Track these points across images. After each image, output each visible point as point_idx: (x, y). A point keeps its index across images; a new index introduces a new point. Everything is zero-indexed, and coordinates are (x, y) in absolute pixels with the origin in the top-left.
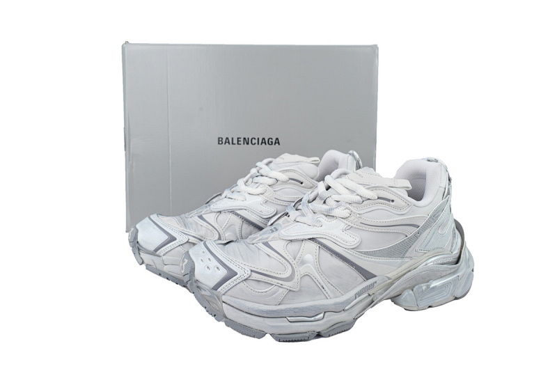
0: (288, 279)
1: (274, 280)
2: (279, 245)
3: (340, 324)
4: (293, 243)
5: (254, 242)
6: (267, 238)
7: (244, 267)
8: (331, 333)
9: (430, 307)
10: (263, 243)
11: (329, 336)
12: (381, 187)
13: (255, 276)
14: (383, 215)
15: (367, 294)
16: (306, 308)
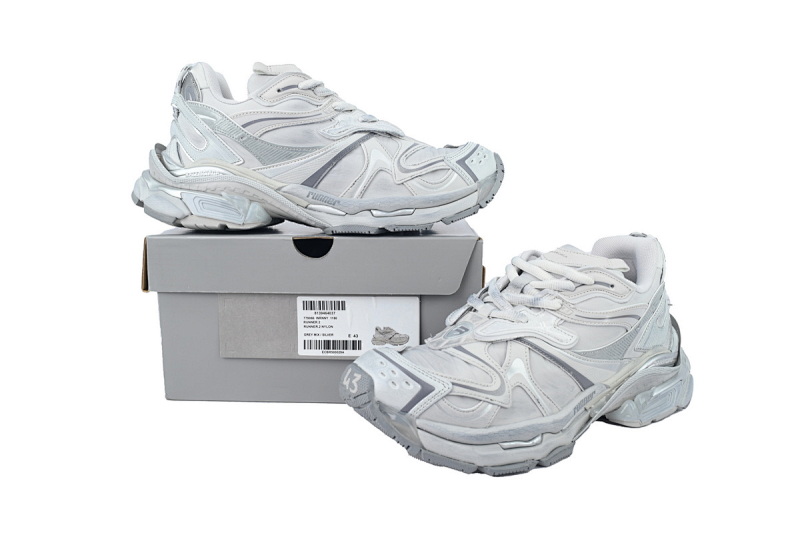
0: (498, 392)
1: (483, 395)
2: (478, 349)
3: (560, 449)
4: (496, 346)
5: (441, 346)
6: (459, 341)
7: (442, 379)
8: (552, 461)
9: (653, 422)
10: (455, 348)
11: (551, 464)
12: (597, 268)
13: (459, 391)
14: (603, 305)
15: (583, 409)
16: (523, 429)
